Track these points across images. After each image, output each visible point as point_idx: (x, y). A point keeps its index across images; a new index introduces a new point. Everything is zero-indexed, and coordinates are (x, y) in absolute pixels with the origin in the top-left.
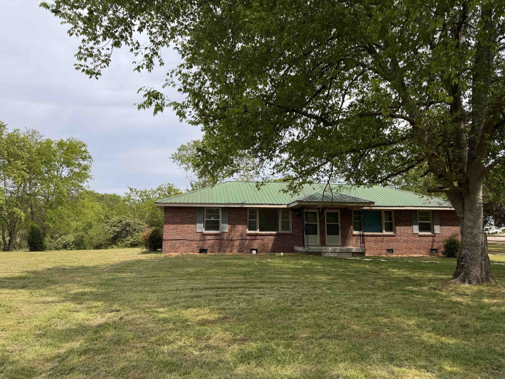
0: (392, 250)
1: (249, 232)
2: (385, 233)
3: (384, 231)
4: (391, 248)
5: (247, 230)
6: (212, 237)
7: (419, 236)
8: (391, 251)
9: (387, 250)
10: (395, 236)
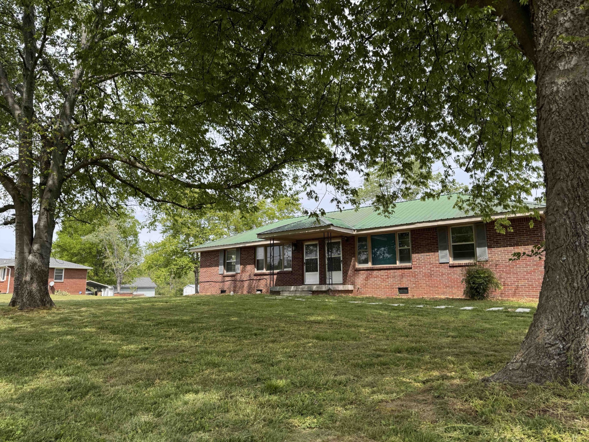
0: (407, 289)
1: (256, 271)
2: (398, 264)
3: (398, 262)
4: (404, 286)
5: (256, 269)
6: (229, 278)
7: (450, 267)
8: (403, 290)
9: (400, 289)
10: (411, 268)
